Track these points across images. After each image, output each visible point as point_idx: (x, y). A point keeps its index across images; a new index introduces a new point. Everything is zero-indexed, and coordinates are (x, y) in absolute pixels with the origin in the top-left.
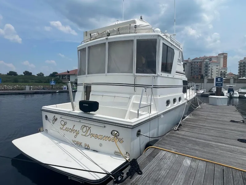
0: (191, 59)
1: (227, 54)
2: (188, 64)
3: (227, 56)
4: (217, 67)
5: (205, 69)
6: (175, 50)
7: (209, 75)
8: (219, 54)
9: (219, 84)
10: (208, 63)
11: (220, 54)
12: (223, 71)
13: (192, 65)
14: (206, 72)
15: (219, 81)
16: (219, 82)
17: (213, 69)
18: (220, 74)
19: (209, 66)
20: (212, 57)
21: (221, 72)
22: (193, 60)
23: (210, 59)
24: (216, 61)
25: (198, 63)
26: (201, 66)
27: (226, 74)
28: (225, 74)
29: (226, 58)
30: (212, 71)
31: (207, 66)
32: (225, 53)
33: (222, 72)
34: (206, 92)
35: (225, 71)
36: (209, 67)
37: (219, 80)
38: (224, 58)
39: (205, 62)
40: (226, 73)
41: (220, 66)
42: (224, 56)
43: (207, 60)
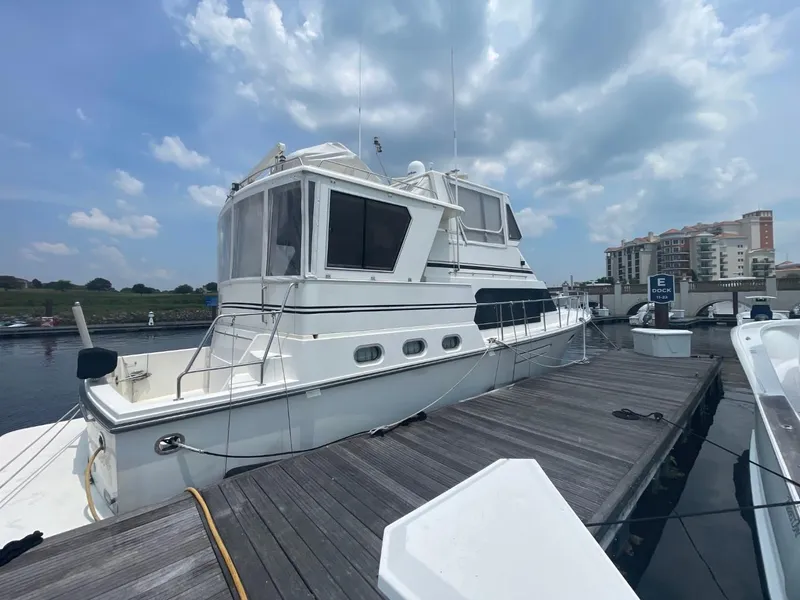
0: (657, 234)
1: (771, 212)
2: (648, 248)
3: (771, 219)
4: (741, 250)
5: (699, 256)
6: (412, 210)
7: (714, 271)
8: (744, 216)
9: (662, 294)
10: (709, 239)
11: (748, 215)
12: (760, 258)
13: (659, 248)
14: (705, 264)
15: (662, 287)
16: (663, 291)
17: (726, 256)
18: (750, 267)
19: (713, 247)
20: (723, 224)
21: (755, 261)
22: (661, 236)
23: (717, 230)
24: (735, 233)
25: (676, 241)
26: (687, 248)
27: (772, 266)
28: (767, 268)
29: (771, 224)
30: (724, 261)
31: (705, 248)
32: (764, 212)
33: (759, 260)
34: (686, 317)
35: (767, 260)
36: (714, 250)
37: (660, 282)
38: (762, 224)
39: (699, 240)
40: (773, 262)
41: (750, 247)
42: (761, 219)
43: (705, 234)
